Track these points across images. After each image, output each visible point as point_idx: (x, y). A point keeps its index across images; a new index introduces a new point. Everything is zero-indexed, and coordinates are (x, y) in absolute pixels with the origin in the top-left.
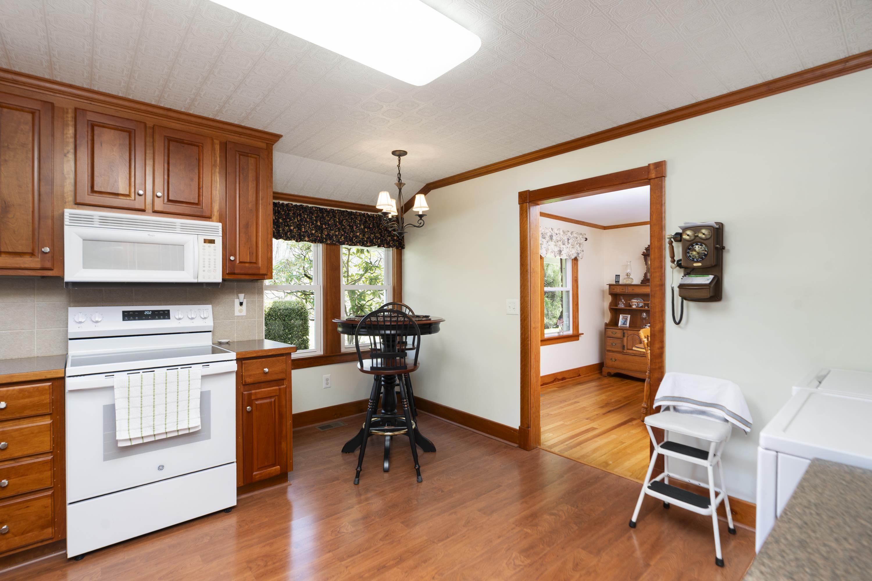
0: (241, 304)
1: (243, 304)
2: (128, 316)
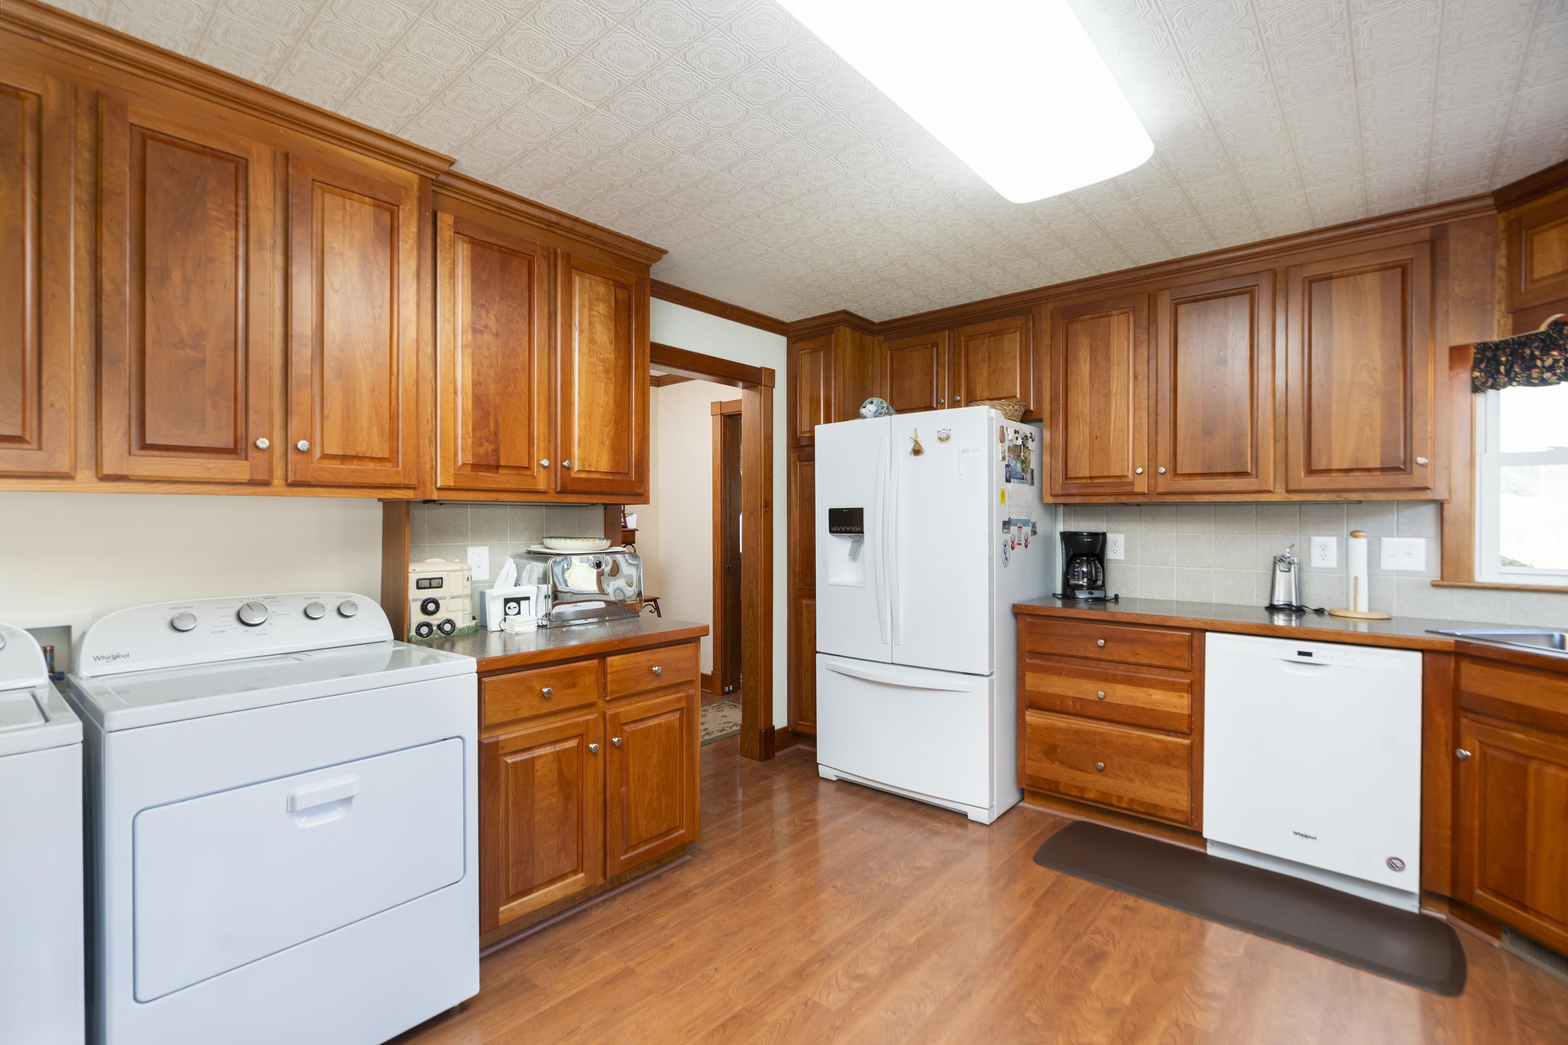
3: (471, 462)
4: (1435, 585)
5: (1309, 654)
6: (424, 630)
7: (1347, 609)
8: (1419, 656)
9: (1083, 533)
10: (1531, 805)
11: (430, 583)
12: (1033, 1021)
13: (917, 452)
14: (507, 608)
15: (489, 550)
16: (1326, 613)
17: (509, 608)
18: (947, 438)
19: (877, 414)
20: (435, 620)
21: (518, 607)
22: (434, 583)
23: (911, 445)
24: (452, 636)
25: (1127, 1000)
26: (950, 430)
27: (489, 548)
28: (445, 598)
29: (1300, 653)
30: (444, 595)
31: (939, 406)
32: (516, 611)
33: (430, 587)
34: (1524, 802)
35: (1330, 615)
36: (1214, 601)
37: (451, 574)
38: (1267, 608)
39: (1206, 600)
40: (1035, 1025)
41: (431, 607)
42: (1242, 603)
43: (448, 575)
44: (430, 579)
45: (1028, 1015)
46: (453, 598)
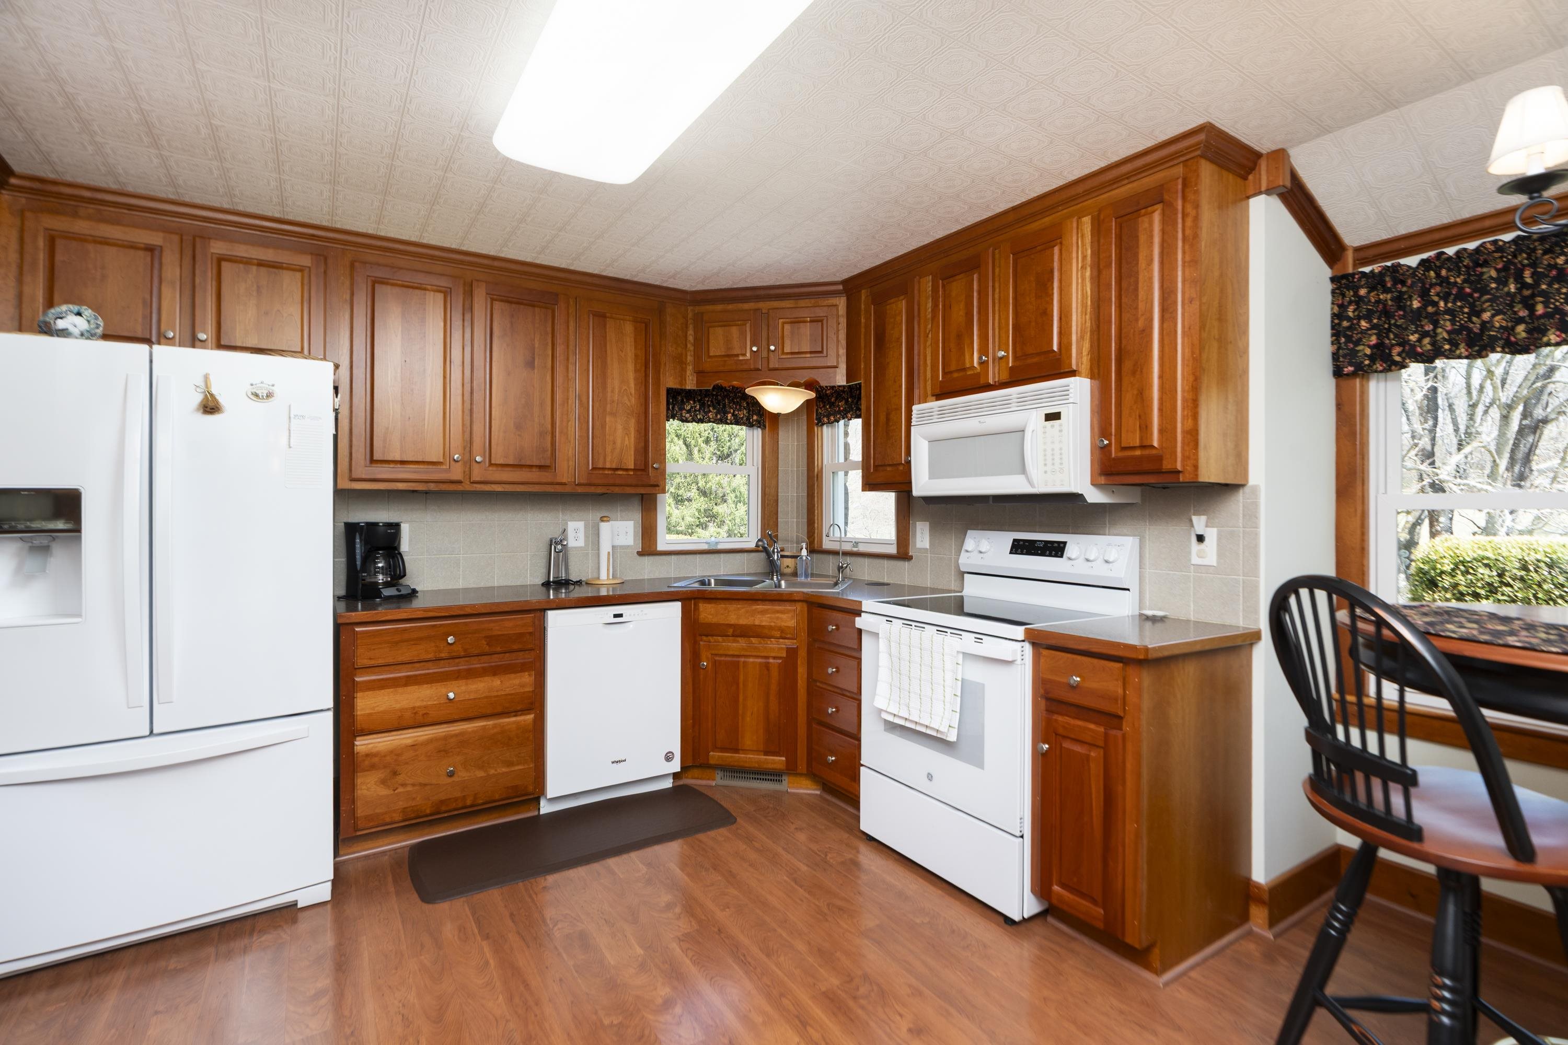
0: (1200, 538)
1: (1207, 540)
2: (1019, 548)
4: (640, 554)
5: (620, 616)
7: (598, 578)
8: (678, 605)
9: (378, 523)
10: (741, 685)
12: (615, 1022)
13: (210, 407)
16: (583, 583)
18: (269, 395)
19: (87, 335)
23: (198, 398)
25: (640, 951)
26: (273, 385)
29: (616, 616)
31: (162, 340)
34: (738, 684)
35: (587, 583)
36: (496, 585)
38: (543, 584)
39: (489, 584)
40: (620, 1023)
42: (519, 583)
45: (606, 1022)
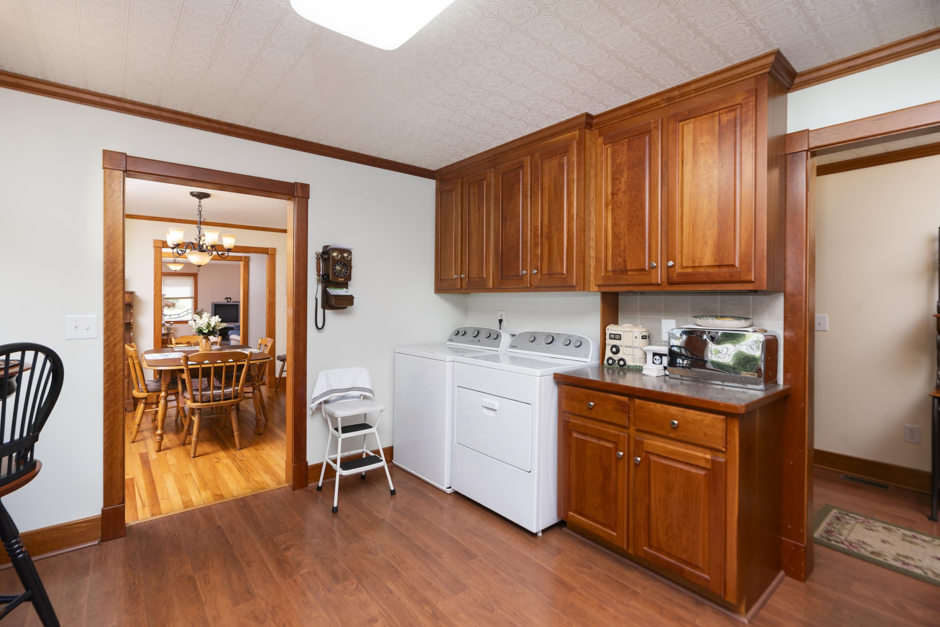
3: (611, 270)
6: (611, 362)
11: (615, 337)
14: (654, 359)
15: (676, 322)
17: (655, 359)
20: (616, 357)
21: (660, 360)
22: (617, 337)
24: (624, 368)
27: (676, 321)
28: (622, 346)
30: (622, 344)
32: (659, 362)
33: (615, 339)
37: (626, 333)
41: (614, 350)
43: (624, 334)
44: (615, 335)
46: (626, 347)
